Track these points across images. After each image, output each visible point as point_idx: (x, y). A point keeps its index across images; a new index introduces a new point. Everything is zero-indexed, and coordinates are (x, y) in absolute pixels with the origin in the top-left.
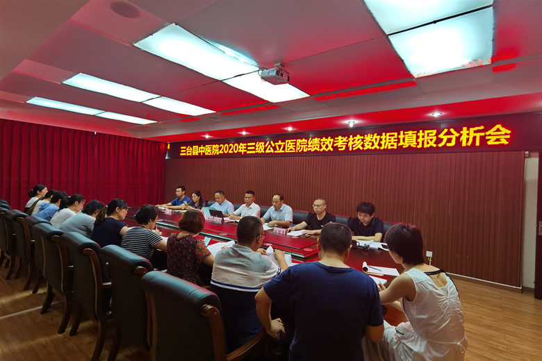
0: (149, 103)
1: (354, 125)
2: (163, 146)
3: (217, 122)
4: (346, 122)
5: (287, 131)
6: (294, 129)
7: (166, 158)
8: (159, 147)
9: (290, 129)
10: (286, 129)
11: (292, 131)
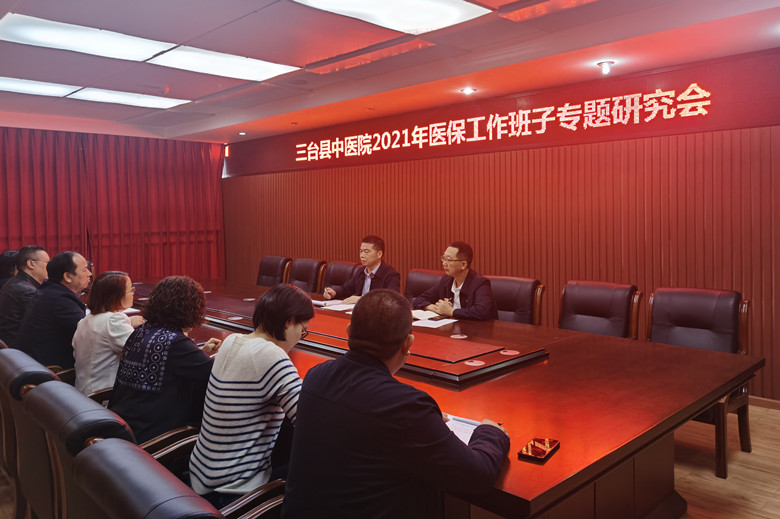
0: (159, 61)
1: (612, 69)
2: (214, 153)
3: (311, 91)
4: (593, 64)
5: (462, 96)
6: (478, 91)
7: (224, 176)
8: (207, 155)
9: (468, 91)
10: (459, 91)
11: (472, 96)
